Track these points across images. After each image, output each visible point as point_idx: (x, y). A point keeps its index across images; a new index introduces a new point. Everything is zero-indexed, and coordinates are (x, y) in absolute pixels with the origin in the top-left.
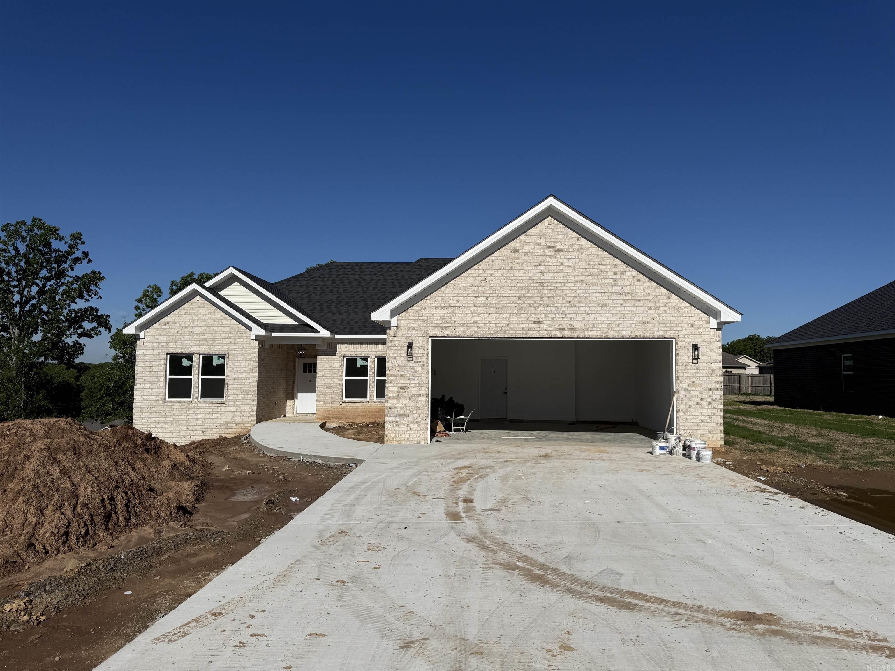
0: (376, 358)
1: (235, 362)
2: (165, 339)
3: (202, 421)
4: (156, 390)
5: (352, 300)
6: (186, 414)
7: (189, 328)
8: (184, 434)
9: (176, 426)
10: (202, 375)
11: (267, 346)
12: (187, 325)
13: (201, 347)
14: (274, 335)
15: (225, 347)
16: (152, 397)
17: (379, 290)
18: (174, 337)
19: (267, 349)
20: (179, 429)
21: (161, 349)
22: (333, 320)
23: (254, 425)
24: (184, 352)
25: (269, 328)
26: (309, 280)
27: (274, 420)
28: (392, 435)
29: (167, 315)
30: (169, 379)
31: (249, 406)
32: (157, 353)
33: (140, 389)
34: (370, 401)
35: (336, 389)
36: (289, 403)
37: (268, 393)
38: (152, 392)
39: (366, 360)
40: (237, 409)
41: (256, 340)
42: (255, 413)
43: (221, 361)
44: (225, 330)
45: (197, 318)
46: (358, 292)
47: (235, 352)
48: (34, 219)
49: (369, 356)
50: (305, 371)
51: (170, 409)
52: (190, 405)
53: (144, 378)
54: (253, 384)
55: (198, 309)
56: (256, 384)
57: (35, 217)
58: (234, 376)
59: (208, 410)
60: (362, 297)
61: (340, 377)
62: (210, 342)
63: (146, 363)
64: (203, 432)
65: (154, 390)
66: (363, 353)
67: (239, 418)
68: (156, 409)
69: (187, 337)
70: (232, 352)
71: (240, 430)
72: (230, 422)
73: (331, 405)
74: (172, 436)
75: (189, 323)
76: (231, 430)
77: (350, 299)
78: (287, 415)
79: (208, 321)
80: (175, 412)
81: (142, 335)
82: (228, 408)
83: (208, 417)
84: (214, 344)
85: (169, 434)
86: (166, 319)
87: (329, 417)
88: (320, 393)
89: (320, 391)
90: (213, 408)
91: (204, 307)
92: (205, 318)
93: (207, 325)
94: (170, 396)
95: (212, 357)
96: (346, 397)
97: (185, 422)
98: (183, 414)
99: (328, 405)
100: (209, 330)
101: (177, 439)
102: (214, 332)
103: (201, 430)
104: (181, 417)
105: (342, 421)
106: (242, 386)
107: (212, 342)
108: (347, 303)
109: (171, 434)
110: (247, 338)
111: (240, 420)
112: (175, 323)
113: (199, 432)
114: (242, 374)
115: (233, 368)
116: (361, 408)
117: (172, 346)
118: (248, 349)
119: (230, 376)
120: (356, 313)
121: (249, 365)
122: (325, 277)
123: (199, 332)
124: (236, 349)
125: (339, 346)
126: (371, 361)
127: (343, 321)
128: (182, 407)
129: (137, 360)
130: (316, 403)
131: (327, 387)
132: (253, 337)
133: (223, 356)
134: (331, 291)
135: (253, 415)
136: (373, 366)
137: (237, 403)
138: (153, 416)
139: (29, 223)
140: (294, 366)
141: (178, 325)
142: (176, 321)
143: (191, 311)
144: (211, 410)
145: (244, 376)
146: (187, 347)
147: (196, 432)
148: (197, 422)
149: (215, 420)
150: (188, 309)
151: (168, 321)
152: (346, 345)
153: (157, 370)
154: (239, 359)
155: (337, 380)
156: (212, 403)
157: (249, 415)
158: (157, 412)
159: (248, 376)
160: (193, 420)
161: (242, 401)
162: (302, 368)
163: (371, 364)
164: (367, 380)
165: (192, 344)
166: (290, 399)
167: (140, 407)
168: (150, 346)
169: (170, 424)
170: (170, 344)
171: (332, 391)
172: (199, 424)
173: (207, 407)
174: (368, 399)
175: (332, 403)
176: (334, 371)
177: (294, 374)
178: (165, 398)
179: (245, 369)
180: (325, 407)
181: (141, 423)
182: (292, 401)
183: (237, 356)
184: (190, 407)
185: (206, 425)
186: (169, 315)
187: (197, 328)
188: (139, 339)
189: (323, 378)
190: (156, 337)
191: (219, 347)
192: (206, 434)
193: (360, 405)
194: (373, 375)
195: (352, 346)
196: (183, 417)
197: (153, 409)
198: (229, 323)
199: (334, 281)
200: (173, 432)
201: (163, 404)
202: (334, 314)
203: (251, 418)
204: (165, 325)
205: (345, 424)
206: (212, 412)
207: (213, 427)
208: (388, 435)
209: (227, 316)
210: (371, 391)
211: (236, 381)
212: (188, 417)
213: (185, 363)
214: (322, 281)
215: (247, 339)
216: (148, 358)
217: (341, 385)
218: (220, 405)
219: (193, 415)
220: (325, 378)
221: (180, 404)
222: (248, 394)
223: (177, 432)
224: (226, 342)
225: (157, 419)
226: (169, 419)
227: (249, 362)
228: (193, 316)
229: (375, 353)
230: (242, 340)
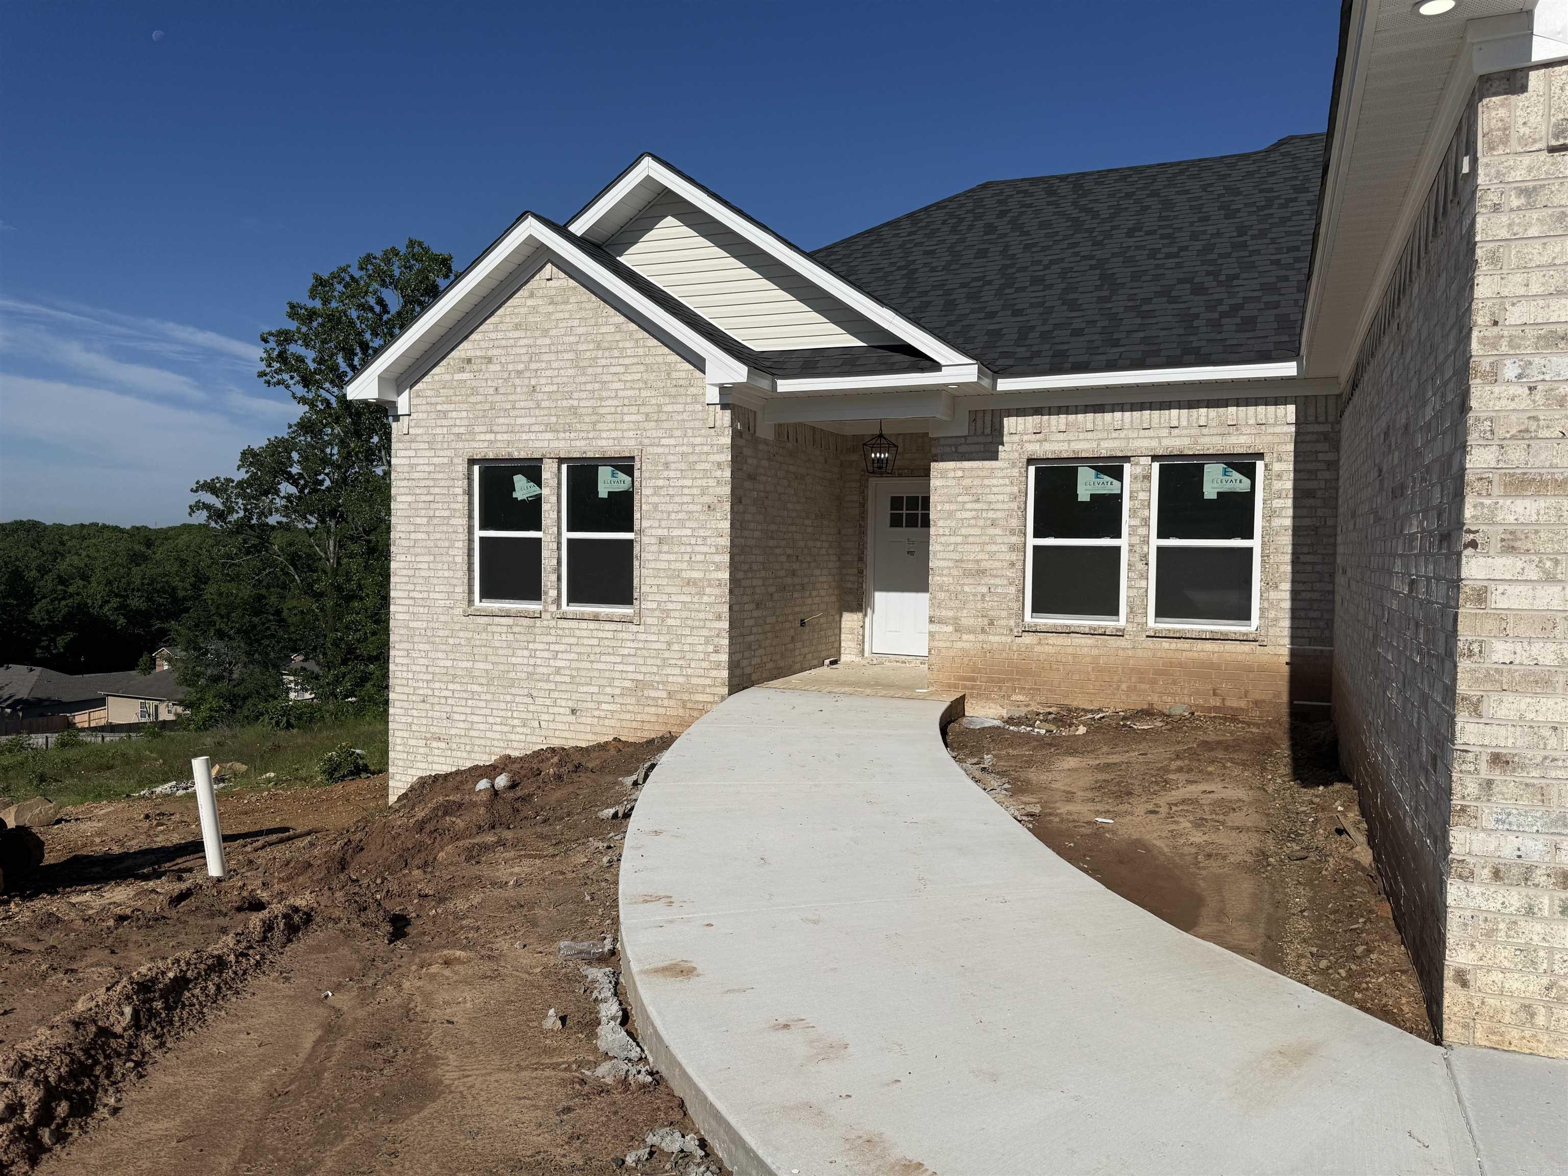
0: (1156, 466)
1: (660, 483)
2: (464, 414)
3: (572, 676)
4: (446, 574)
5: (1055, 268)
6: (526, 653)
7: (527, 374)
8: (523, 715)
9: (501, 690)
10: (570, 529)
11: (765, 430)
12: (521, 367)
13: (562, 435)
14: (785, 386)
15: (631, 434)
16: (437, 596)
17: (1148, 233)
18: (487, 406)
19: (765, 442)
20: (508, 698)
21: (453, 445)
22: (989, 333)
23: (723, 699)
24: (516, 455)
25: (768, 364)
26: (910, 234)
27: (794, 679)
28: (1514, 983)
29: (466, 337)
30: (482, 539)
31: (705, 632)
32: (446, 460)
33: (405, 572)
34: (1129, 628)
35: (998, 581)
36: (849, 620)
37: (772, 589)
38: (435, 581)
39: (1117, 473)
40: (669, 644)
41: (724, 406)
42: (725, 657)
43: (621, 483)
44: (629, 378)
45: (547, 341)
46: (1076, 245)
47: (660, 450)
48: (412, 244)
49: (1127, 459)
50: (896, 522)
51: (484, 635)
52: (538, 622)
53: (413, 536)
54: (717, 558)
55: (551, 308)
56: (727, 558)
57: (413, 238)
58: (660, 532)
59: (586, 641)
60: (1092, 257)
61: (1014, 539)
62: (587, 419)
63: (418, 491)
64: (573, 712)
65: (440, 574)
66: (1105, 444)
67: (677, 671)
68: (447, 633)
69: (522, 404)
70: (651, 450)
71: (681, 712)
72: (650, 685)
73: (981, 637)
74: (491, 720)
75: (525, 358)
76: (653, 710)
77: (1047, 267)
78: (844, 658)
79: (581, 347)
80: (497, 644)
81: (403, 403)
82: (643, 637)
83: (588, 665)
84: (599, 426)
85: (483, 711)
86: (464, 350)
87: (973, 679)
88: (942, 595)
89: (941, 587)
90: (601, 634)
91: (567, 302)
92: (572, 339)
93: (575, 363)
94: (485, 595)
95: (595, 469)
96: (1036, 609)
97: (524, 676)
98: (519, 653)
99: (971, 637)
100: (583, 379)
101: (506, 729)
102: (597, 386)
103: (570, 704)
104: (514, 660)
105: (1021, 698)
106: (685, 566)
107: (594, 418)
108: (1035, 281)
109: (488, 712)
110: (696, 398)
111: (681, 680)
112: (489, 360)
113: (562, 710)
114: (682, 524)
115: (656, 506)
116: (1095, 652)
117: (483, 437)
118: (698, 440)
119: (649, 532)
120: (1073, 306)
121: (703, 494)
122: (961, 220)
123: (555, 388)
124: (663, 441)
125: (1010, 423)
126: (1135, 478)
127: (1023, 334)
128: (516, 629)
129: (394, 484)
130: (927, 627)
131: (967, 573)
132: (713, 395)
133: (625, 465)
134: (982, 253)
135: (718, 664)
136: (1142, 496)
137: (670, 622)
138: (440, 655)
139: (403, 250)
140: (863, 505)
141: (498, 367)
142: (490, 353)
143: (531, 319)
144: (595, 642)
145: (689, 532)
146: (524, 436)
147: (556, 710)
148: (558, 678)
149: (607, 674)
150: (523, 310)
151: (470, 354)
152: (1037, 418)
153: (446, 513)
154: (672, 474)
155: (1004, 548)
156: (596, 619)
157: (705, 665)
158: (451, 641)
159: (702, 533)
160: (545, 670)
161: (685, 614)
162: (886, 512)
163: (1138, 486)
164: (1118, 549)
165: (535, 428)
166: (852, 610)
167: (408, 627)
168: (425, 438)
169: (484, 681)
170: (477, 429)
171: (984, 590)
172: (563, 687)
173: (585, 633)
174: (1122, 620)
175: (983, 631)
176: (991, 514)
177: (862, 533)
178: (471, 602)
179: (691, 507)
180: (959, 645)
181: (410, 676)
182: (858, 616)
183: (667, 465)
184: (537, 631)
185: (581, 689)
186: (473, 336)
187: (549, 373)
188: (397, 418)
189: (953, 539)
190: (439, 408)
191: (614, 434)
192: (583, 720)
193: (1090, 641)
194: (1142, 531)
195: (1059, 421)
196: (519, 660)
197: (441, 633)
198: (641, 351)
199: (990, 228)
200: (494, 705)
201: (465, 619)
202: (993, 315)
203: (714, 673)
204: (462, 370)
205: (1034, 707)
206: (597, 650)
207: (602, 698)
208: (1480, 980)
209: (633, 327)
210: (1133, 592)
211: (665, 548)
212: (532, 662)
213: (522, 489)
214: (954, 230)
215: (697, 402)
216: (421, 475)
217: (1019, 565)
218: (619, 626)
219: (546, 654)
220: (959, 539)
221: (509, 621)
222: (701, 594)
223: (503, 706)
224: (633, 418)
225: (449, 663)
226: (481, 666)
227: (703, 482)
228: (538, 333)
229: (1154, 443)
230: (680, 408)
